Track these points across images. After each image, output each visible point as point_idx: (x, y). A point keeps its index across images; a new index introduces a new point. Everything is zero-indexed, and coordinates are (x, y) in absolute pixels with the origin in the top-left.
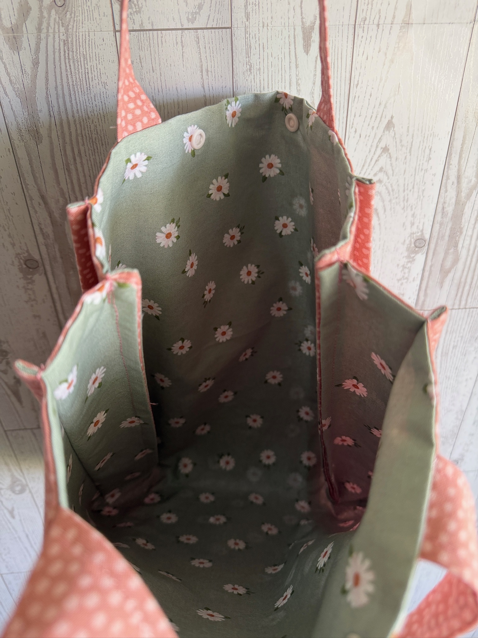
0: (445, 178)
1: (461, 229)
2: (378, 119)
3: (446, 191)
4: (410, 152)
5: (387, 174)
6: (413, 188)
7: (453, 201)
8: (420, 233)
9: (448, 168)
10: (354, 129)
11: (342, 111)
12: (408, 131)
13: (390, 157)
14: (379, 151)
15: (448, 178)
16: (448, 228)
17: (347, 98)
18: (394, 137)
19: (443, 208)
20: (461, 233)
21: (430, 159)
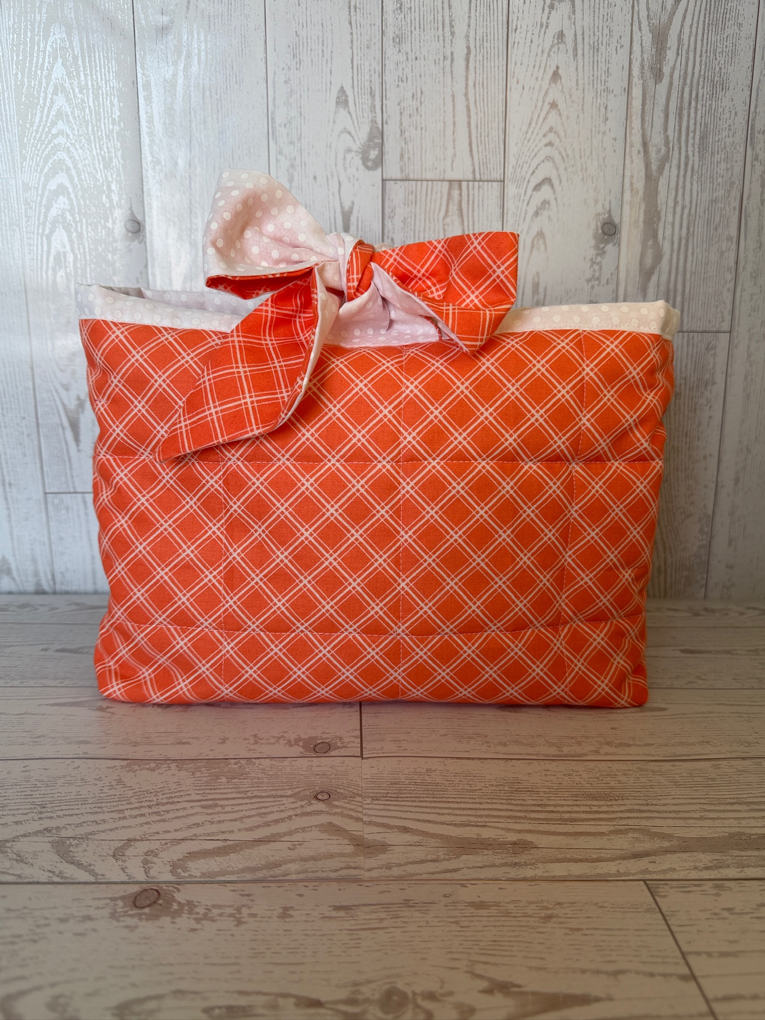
0: (628, 145)
1: (659, 213)
2: (542, 69)
3: (632, 162)
4: (583, 109)
5: (558, 136)
6: (591, 154)
7: (643, 174)
8: (607, 215)
9: (631, 132)
10: (515, 79)
11: (501, 58)
12: (577, 84)
13: (560, 115)
14: (546, 107)
15: (632, 146)
16: (642, 211)
17: (505, 43)
18: (562, 91)
19: (631, 184)
20: (659, 218)
21: (607, 119)
